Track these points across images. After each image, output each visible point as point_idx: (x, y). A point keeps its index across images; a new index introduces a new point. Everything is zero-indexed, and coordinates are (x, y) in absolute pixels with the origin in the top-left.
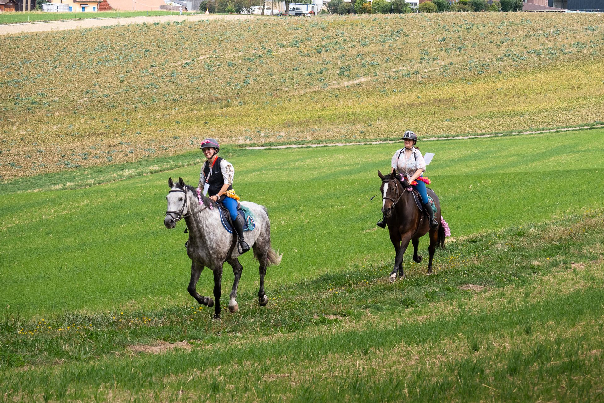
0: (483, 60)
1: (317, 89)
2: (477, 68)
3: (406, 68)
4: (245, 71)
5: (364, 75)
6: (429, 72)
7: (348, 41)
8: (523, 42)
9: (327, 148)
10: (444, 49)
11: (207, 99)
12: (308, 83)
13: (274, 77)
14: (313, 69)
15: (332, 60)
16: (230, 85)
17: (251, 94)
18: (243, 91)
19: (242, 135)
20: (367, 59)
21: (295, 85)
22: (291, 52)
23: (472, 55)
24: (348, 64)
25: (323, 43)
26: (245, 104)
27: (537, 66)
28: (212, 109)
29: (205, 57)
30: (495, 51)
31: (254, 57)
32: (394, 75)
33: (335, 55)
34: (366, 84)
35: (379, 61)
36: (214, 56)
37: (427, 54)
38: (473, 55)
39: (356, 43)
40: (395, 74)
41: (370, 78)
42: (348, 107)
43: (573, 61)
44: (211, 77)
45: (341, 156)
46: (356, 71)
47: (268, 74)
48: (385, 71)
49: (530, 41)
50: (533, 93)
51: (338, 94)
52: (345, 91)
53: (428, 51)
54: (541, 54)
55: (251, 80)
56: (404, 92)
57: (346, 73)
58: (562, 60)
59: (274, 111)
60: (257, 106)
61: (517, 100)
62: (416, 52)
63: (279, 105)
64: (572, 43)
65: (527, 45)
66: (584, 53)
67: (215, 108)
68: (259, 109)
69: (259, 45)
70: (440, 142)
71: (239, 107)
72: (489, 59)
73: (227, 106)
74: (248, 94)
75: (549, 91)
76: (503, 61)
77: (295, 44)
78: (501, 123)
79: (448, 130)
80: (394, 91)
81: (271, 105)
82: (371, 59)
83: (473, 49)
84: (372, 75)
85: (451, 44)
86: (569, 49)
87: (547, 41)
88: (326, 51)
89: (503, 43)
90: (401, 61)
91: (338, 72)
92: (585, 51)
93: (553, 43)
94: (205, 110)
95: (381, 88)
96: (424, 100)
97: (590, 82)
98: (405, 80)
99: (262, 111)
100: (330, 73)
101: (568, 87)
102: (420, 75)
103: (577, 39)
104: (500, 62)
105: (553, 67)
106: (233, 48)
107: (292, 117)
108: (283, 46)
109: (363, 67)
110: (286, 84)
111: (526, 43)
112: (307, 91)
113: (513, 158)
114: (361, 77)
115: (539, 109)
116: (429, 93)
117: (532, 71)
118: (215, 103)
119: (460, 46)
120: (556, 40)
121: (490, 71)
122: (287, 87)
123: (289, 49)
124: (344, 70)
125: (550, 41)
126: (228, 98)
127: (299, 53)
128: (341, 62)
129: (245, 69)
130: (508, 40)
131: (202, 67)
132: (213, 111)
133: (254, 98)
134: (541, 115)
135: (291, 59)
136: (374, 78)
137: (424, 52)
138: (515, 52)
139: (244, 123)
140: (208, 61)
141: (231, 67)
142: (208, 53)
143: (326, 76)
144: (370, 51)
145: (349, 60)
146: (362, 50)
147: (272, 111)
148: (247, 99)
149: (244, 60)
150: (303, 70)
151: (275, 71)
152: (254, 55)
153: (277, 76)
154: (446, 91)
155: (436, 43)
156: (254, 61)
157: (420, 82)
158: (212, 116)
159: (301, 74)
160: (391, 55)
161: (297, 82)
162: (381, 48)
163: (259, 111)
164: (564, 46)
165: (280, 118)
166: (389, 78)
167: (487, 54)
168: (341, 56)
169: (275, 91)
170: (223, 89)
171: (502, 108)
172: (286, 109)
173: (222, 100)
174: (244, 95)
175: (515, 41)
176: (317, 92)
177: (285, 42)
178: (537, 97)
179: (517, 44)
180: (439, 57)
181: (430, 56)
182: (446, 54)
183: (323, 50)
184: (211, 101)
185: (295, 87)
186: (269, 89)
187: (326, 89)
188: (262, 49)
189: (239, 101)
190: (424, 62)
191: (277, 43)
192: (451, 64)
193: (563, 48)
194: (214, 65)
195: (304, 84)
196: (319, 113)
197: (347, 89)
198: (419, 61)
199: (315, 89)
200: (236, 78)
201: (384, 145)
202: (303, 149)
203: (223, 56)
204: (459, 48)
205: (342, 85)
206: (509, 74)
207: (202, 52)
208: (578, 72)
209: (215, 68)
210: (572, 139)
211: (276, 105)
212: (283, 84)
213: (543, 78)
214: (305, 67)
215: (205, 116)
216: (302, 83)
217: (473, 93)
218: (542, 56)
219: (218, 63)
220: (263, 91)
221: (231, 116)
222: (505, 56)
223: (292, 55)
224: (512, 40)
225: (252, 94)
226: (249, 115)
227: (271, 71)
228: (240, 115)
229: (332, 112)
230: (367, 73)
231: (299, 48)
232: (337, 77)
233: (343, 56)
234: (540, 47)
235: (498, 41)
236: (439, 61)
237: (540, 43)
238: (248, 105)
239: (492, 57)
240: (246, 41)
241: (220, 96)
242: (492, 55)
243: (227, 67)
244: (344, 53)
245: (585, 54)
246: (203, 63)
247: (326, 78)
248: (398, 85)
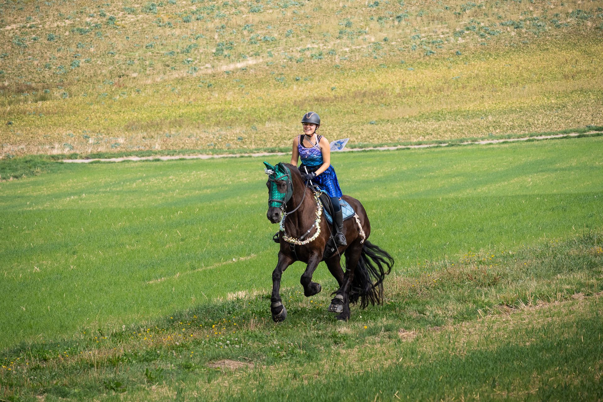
0: (433, 34)
1: (181, 75)
2: (425, 47)
3: (316, 46)
4: (73, 48)
5: (252, 56)
6: (352, 51)
7: (231, 6)
8: (496, 10)
9: (184, 161)
10: (376, 18)
11: (14, 88)
12: (168, 66)
13: (116, 56)
14: (176, 45)
15: (205, 33)
16: (50, 68)
17: (81, 82)
18: (70, 77)
19: (60, 142)
20: (259, 32)
21: (148, 69)
22: (145, 21)
23: (417, 28)
24: (230, 39)
25: (194, 8)
26: (71, 96)
27: (515, 45)
28: (21, 104)
29: (14, 26)
30: (453, 22)
31: (87, 28)
32: (298, 56)
33: (210, 26)
34: (255, 69)
35: (276, 35)
36: (28, 25)
37: (348, 25)
38: (420, 27)
39: (242, 9)
40: (299, 54)
41: (261, 60)
42: (226, 102)
43: (570, 38)
44: (21, 56)
45: (203, 174)
46: (240, 49)
47: (108, 53)
48: (285, 49)
49: (506, 8)
50: (506, 84)
51: (213, 82)
52: (224, 78)
53: (351, 21)
54: (521, 27)
55: (82, 62)
56: (312, 80)
57: (226, 52)
58: (553, 36)
59: (114, 106)
60: (88, 100)
61: (480, 94)
62: (334, 21)
63: (121, 98)
64: (570, 11)
65: (501, 14)
66: (586, 26)
67: (26, 101)
68: (91, 104)
69: (96, 10)
70: (353, 154)
71: (62, 101)
72: (443, 34)
73: (43, 99)
74: (76, 82)
75: (530, 80)
76: (464, 37)
77: (150, 9)
78: (450, 127)
79: (369, 137)
80: (297, 80)
81: (110, 98)
82: (264, 32)
83: (419, 19)
84: (265, 55)
85: (387, 12)
86: (565, 19)
87: (531, 9)
88: (198, 19)
89: (465, 10)
90: (309, 34)
91: (214, 51)
92: (589, 24)
93: (540, 11)
94: (10, 105)
95: (278, 75)
96: (342, 93)
97: (592, 69)
98: (315, 63)
99: (96, 107)
100: (201, 51)
101: (560, 76)
102: (337, 56)
103: (577, 6)
104: (460, 38)
105: (538, 46)
106: (56, 13)
107: (140, 116)
108: (133, 12)
109: (252, 43)
110: (134, 67)
111: (500, 10)
112: (166, 77)
113: (457, 179)
114: (249, 58)
115: (511, 108)
116: (349, 83)
117: (508, 52)
118: (26, 94)
119: (399, 14)
120: (545, 7)
121: (444, 51)
122: (135, 72)
123: (141, 16)
124: (224, 48)
125: (536, 8)
126: (47, 87)
127: (156, 22)
128: (219, 35)
129: (74, 45)
130: (474, 6)
131: (9, 41)
132: (22, 106)
133: (85, 87)
134: (514, 116)
135: (143, 31)
136: (268, 59)
137: (345, 22)
138: (482, 24)
139: (67, 125)
140: (19, 33)
141: (52, 42)
142: (19, 20)
143: (195, 57)
144: (263, 20)
145: (231, 34)
146: (251, 19)
147: (110, 107)
148: (74, 89)
149: (73, 31)
150: (161, 47)
151: (119, 48)
152: (88, 24)
153: (121, 56)
154: (375, 80)
155: (364, 9)
156: (87, 33)
157: (337, 67)
158: (19, 113)
159: (158, 53)
160: (295, 26)
161: (151, 65)
162: (280, 16)
163: (92, 107)
164: (557, 15)
165: (121, 117)
166: (291, 59)
167: (440, 26)
168: (220, 26)
169: (117, 78)
170: (39, 74)
171: (456, 106)
172: (132, 103)
173: (37, 90)
174: (71, 84)
175: (484, 8)
176: (181, 80)
177: (136, 6)
178: (510, 90)
179: (487, 12)
180: (367, 29)
181: (354, 27)
182: (378, 26)
183: (193, 18)
184: (20, 91)
185: (148, 72)
186: (108, 75)
187: (195, 75)
188: (100, 15)
189: (62, 91)
190: (345, 37)
191: (123, 7)
192: (385, 40)
193: (556, 19)
194: (27, 38)
195: (161, 68)
196: (181, 111)
197: (226, 76)
198: (337, 35)
199: (177, 76)
200: (59, 57)
201: (270, 158)
202: (149, 163)
203: (41, 26)
204: (398, 17)
205: (219, 70)
206: (472, 56)
207: (9, 19)
208: (575, 53)
209: (28, 43)
210: (550, 151)
211: (118, 97)
212: (131, 67)
213: (523, 62)
214: (164, 42)
215: (10, 113)
216: (159, 66)
217: (415, 83)
218: (524, 30)
219: (34, 36)
220: (100, 78)
221: (48, 113)
222: (468, 29)
223: (145, 26)
224: (479, 7)
225: (83, 81)
226: (75, 113)
227: (113, 48)
228: (61, 113)
229: (200, 110)
230: (257, 52)
231: (157, 15)
232: (212, 58)
233: (222, 27)
234: (521, 17)
235: (459, 7)
236: (367, 36)
237: (520, 11)
238: (76, 97)
239: (448, 31)
240: (76, 4)
241: (34, 85)
242: (447, 27)
243: (46, 42)
244: (223, 23)
245: (588, 28)
246: (11, 35)
247: (196, 59)
248: (303, 71)
